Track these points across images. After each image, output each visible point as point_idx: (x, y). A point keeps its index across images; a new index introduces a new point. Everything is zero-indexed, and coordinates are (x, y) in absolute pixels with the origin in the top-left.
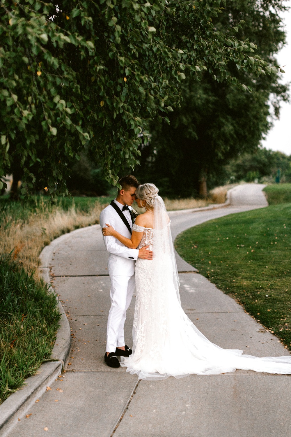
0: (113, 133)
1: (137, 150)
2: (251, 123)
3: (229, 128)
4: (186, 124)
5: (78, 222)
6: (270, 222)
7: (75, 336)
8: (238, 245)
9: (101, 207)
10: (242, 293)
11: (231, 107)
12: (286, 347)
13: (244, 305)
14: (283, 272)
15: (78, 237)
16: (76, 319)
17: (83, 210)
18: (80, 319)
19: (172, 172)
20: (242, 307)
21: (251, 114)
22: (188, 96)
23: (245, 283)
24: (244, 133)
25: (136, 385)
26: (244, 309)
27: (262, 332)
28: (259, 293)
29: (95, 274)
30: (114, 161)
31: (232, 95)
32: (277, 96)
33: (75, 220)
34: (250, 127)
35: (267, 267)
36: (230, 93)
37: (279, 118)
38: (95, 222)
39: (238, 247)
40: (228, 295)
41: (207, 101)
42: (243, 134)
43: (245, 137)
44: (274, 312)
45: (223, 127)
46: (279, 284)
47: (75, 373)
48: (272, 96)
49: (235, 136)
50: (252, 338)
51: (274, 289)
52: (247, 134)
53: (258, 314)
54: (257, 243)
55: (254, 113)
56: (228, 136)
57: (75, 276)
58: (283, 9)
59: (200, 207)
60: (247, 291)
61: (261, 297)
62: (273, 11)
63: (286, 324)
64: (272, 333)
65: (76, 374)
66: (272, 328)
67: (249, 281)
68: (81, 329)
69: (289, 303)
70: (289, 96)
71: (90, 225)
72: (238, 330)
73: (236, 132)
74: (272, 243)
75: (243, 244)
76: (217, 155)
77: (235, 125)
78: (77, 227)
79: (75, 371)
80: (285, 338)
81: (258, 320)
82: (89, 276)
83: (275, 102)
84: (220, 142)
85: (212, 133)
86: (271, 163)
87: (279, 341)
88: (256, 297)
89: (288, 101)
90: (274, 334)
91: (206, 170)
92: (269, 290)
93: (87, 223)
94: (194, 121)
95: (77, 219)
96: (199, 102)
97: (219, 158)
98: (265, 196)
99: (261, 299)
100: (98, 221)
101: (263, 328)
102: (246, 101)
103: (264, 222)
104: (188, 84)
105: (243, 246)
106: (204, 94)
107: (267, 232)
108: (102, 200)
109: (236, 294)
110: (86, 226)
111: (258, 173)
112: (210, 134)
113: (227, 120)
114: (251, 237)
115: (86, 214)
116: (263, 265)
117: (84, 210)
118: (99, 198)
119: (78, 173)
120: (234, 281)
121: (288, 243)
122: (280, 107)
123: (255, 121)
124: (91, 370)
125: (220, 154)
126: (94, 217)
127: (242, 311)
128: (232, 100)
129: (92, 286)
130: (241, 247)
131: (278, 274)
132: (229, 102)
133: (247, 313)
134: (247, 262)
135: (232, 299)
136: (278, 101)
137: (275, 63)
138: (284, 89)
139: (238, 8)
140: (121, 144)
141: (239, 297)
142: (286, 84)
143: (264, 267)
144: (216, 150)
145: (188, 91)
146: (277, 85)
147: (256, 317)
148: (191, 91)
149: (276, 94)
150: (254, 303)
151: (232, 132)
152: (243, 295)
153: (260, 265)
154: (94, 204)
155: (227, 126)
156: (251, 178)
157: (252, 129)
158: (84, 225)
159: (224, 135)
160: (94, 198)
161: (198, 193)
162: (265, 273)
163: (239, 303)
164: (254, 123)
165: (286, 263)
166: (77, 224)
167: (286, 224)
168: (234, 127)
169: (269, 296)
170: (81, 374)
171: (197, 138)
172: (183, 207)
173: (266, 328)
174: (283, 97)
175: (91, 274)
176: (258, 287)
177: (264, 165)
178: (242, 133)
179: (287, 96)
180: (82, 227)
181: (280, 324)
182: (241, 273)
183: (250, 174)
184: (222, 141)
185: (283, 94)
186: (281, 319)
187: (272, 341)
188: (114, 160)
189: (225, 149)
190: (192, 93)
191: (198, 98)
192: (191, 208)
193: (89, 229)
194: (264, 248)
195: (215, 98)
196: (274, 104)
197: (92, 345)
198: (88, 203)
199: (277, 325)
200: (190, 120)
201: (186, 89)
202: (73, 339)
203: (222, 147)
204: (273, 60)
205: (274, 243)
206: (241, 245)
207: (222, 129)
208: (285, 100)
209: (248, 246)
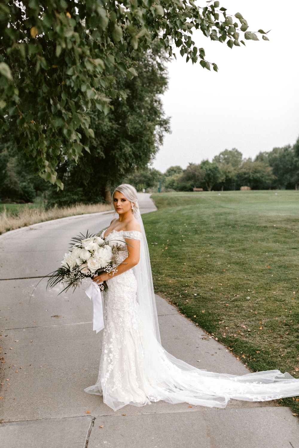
0: (51, 102)
1: (89, 128)
2: (145, 146)
3: (128, 150)
4: (96, 146)
5: (9, 225)
6: (172, 222)
7: (6, 360)
8: (152, 243)
9: (29, 211)
10: (171, 292)
11: (129, 133)
12: (238, 358)
13: (176, 306)
14: (201, 269)
15: (9, 238)
16: (6, 335)
17: (13, 214)
18: (11, 334)
19: (85, 183)
20: (175, 308)
21: (145, 139)
22: (97, 123)
23: (171, 281)
24: (140, 153)
25: (85, 441)
26: (178, 311)
27: (205, 339)
28: (186, 291)
29: (26, 277)
30: (51, 150)
31: (130, 124)
32: (161, 127)
33: (6, 223)
34: (144, 149)
35: (185, 264)
36: (128, 122)
37: (162, 144)
38: (24, 225)
39: (153, 245)
40: (158, 294)
41: (112, 128)
42: (139, 155)
43: (140, 157)
44: (210, 314)
45: (124, 148)
46: (202, 281)
47: (3, 426)
48: (157, 127)
49: (133, 156)
50: (199, 349)
51: (199, 287)
52: (141, 154)
53: (195, 316)
54: (168, 241)
55: (147, 138)
56: (128, 156)
57: (6, 280)
58: (167, 60)
59: (108, 211)
60: (175, 290)
61: (190, 296)
62: (159, 61)
63: (227, 328)
64: (216, 341)
65: (6, 428)
66: (213, 333)
67: (173, 279)
68: (11, 348)
69: (219, 302)
70: (169, 127)
71: (19, 227)
72: (180, 337)
73: (134, 153)
74: (180, 241)
75: (156, 242)
76: (120, 170)
77: (133, 147)
78: (8, 230)
79: (5, 422)
80: (233, 347)
81: (197, 324)
82: (20, 279)
83: (159, 132)
84: (122, 160)
85: (115, 153)
86: (154, 178)
87: (227, 351)
88: (186, 296)
89: (169, 131)
90: (218, 341)
91: (111, 182)
92: (195, 288)
93: (17, 226)
94: (102, 144)
95: (8, 222)
96: (106, 128)
97: (121, 173)
98: (153, 201)
99: (191, 298)
100: (27, 224)
101: (204, 334)
102: (140, 129)
103: (167, 222)
104: (96, 114)
105: (157, 244)
106: (110, 122)
107: (173, 231)
108: (30, 206)
109: (166, 293)
110: (16, 228)
111: (145, 185)
112: (114, 154)
113: (127, 144)
114: (161, 235)
115: (16, 218)
116: (181, 262)
117: (15, 214)
118: (27, 205)
119: (9, 185)
120: (159, 279)
121: (194, 240)
122: (163, 136)
123: (148, 144)
124: (25, 418)
125: (122, 170)
126: (23, 221)
127: (177, 312)
128: (130, 128)
129: (23, 291)
130: (155, 245)
131: (197, 271)
132: (128, 130)
133: (182, 315)
134: (165, 259)
135: (163, 299)
136: (162, 131)
137: (159, 102)
138: (166, 122)
139: (134, 56)
140: (63, 119)
141: (169, 297)
142: (167, 119)
143: (182, 264)
144: (119, 167)
145: (97, 119)
146: (161, 119)
147: (194, 320)
148: (99, 119)
149: (159, 126)
150: (186, 303)
151: (131, 153)
152: (172, 294)
153: (178, 262)
154: (23, 209)
155: (127, 148)
156: (140, 189)
157: (145, 151)
158: (14, 228)
159: (125, 155)
160: (23, 205)
161: (105, 200)
162: (185, 270)
163: (170, 303)
164: (147, 146)
165: (200, 259)
166: (8, 227)
167: (186, 223)
168: (132, 149)
169: (197, 295)
170: (11, 428)
171: (104, 157)
172: (95, 210)
173: (208, 333)
174: (165, 128)
175: (21, 277)
176: (184, 285)
177: (149, 180)
178: (138, 153)
179: (168, 127)
180: (13, 229)
181: (221, 328)
182: (163, 271)
183: (139, 186)
184: (123, 160)
185: (165, 126)
186: (220, 322)
187: (220, 350)
188: (50, 148)
189: (125, 166)
190: (100, 121)
191: (105, 125)
192: (102, 212)
193: (19, 231)
194: (175, 245)
195: (118, 126)
196: (158, 133)
197: (25, 373)
198: (18, 208)
199: (219, 330)
200: (99, 142)
201: (95, 117)
202: (3, 364)
203: (124, 164)
204: (158, 100)
205: (182, 241)
206: (155, 243)
207: (123, 151)
208: (166, 130)
209: (161, 244)
